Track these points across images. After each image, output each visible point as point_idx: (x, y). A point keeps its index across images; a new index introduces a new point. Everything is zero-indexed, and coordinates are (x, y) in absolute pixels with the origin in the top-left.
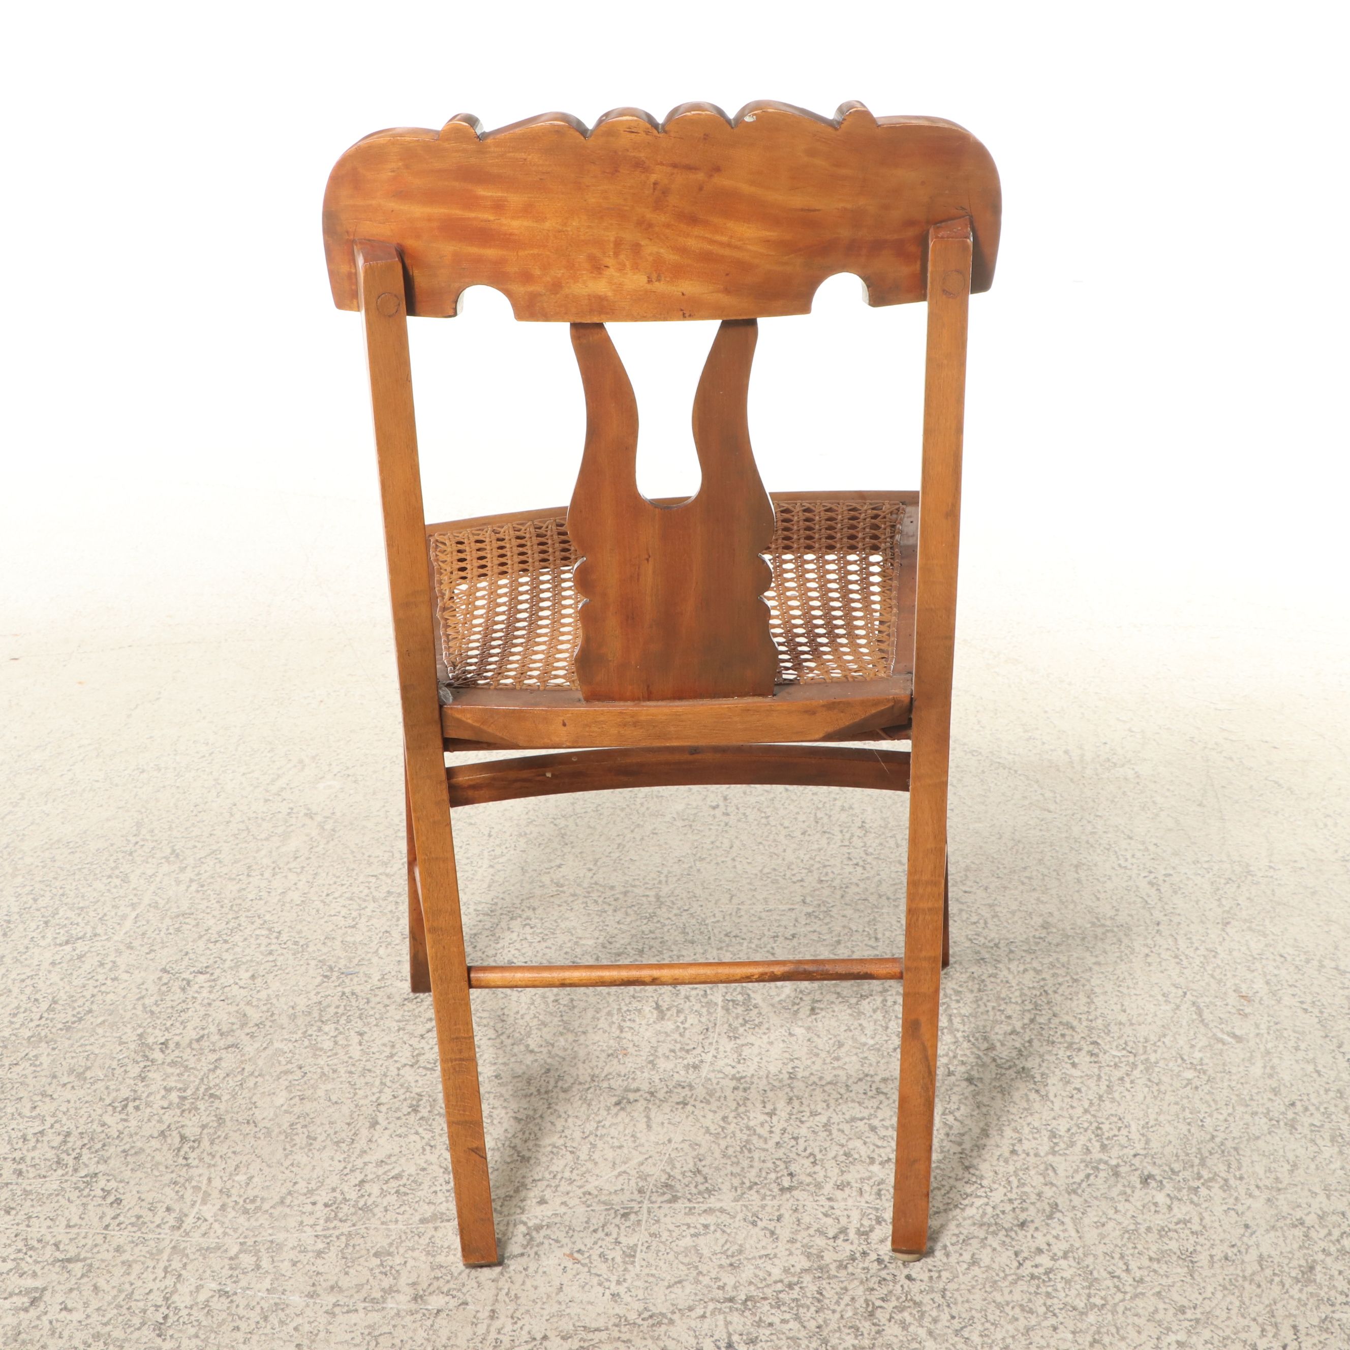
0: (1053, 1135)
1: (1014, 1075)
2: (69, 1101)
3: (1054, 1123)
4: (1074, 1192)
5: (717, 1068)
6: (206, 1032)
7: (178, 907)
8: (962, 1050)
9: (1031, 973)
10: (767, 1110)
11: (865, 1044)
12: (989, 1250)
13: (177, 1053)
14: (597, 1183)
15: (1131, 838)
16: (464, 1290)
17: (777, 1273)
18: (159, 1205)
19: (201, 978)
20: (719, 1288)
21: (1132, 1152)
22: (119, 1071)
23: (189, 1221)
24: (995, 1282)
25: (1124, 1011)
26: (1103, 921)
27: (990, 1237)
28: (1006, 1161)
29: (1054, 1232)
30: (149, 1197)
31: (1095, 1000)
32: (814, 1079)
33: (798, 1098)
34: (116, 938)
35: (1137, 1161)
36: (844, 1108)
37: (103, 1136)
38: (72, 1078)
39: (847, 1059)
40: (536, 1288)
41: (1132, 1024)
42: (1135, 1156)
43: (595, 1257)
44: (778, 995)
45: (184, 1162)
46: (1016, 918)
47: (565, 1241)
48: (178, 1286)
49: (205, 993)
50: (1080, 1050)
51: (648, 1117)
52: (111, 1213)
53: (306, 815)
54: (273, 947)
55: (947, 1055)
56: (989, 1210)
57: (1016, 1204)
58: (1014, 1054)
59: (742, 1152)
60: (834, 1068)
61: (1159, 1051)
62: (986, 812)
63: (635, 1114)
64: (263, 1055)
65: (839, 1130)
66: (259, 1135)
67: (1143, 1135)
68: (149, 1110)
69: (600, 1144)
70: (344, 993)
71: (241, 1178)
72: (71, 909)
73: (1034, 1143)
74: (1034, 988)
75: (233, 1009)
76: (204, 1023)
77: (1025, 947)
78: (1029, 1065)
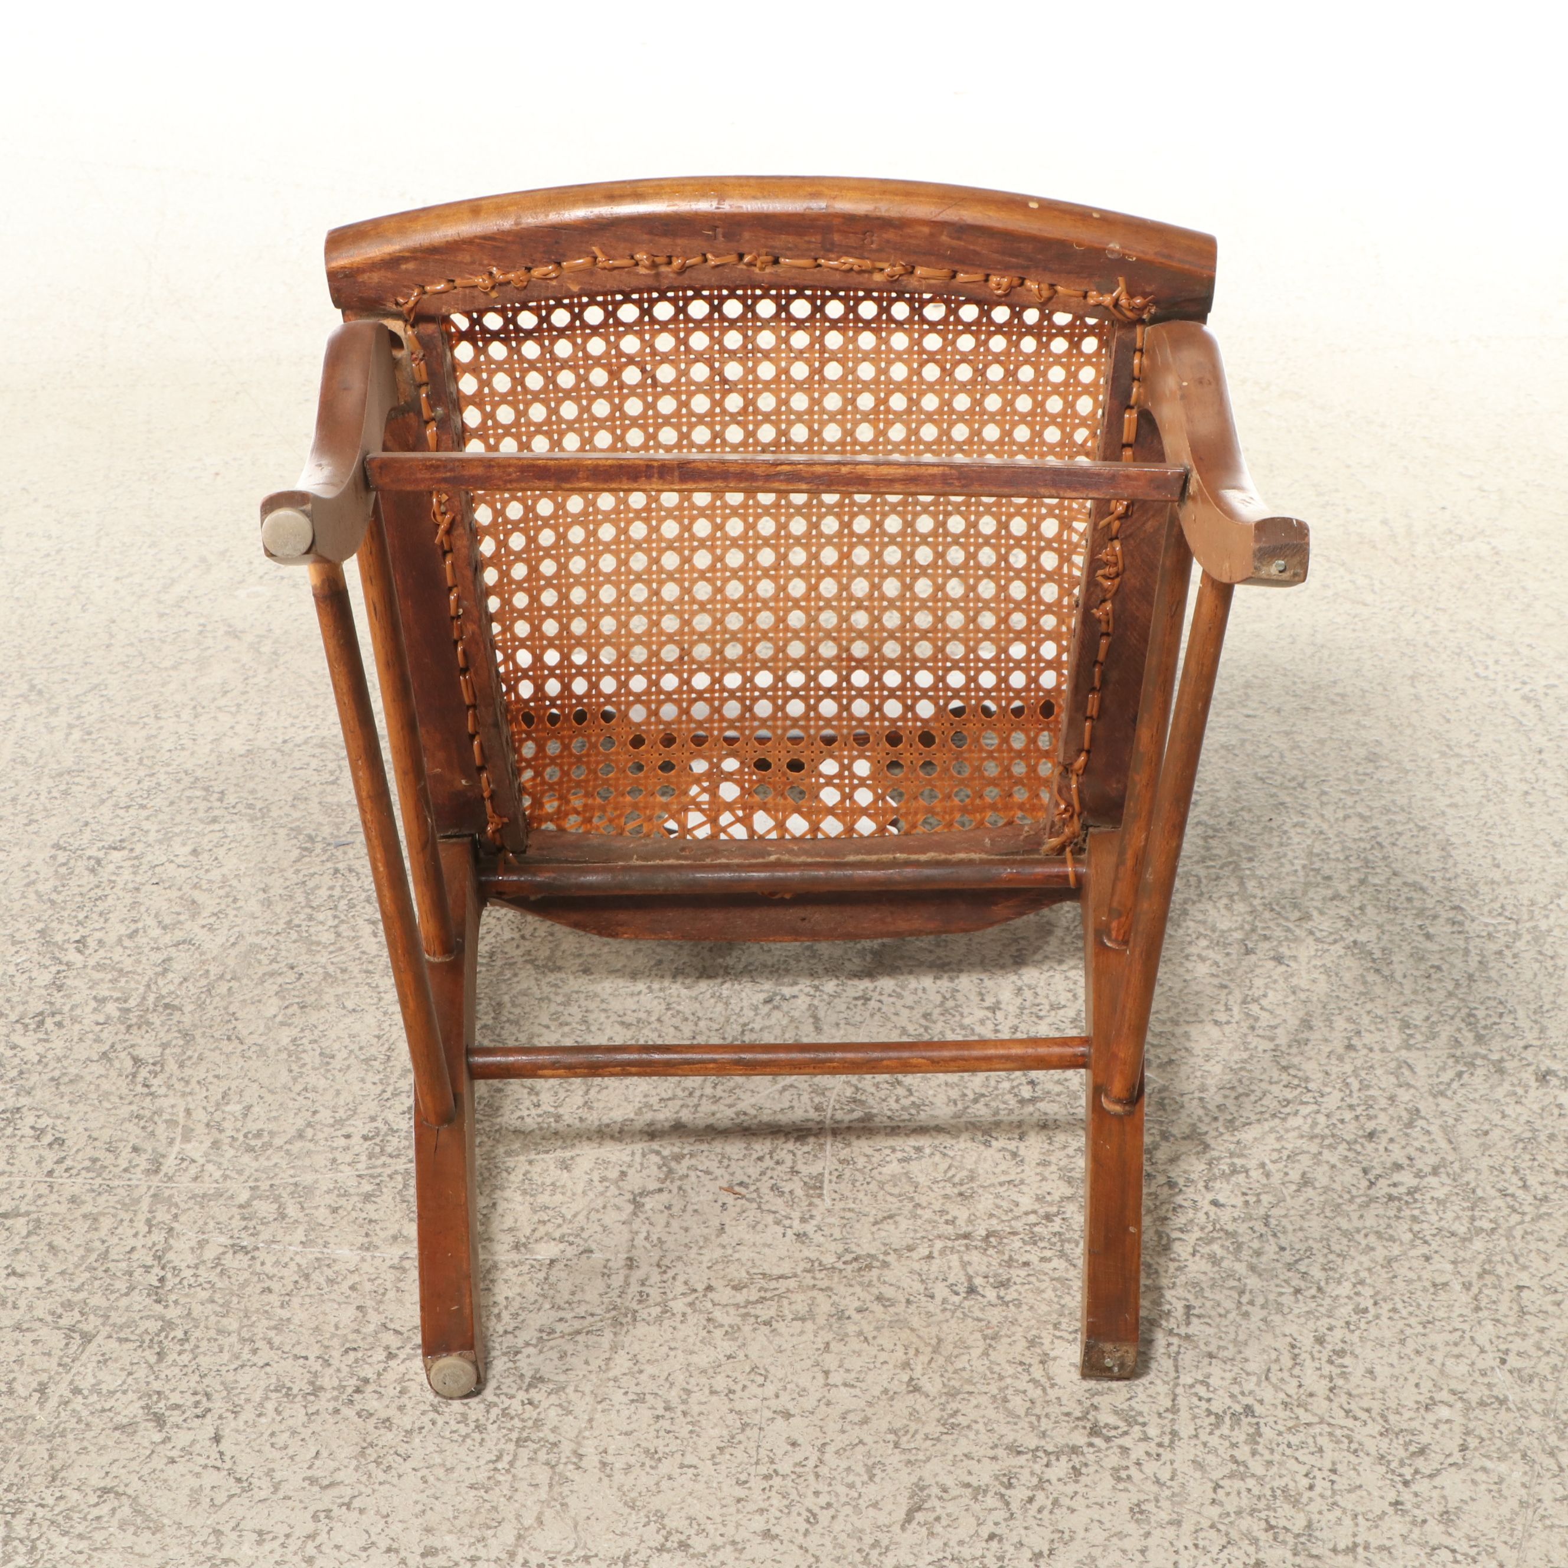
0: (1405, 1025)
1: (1342, 951)
3: (1406, 1010)
4: (1442, 1094)
5: (908, 954)
6: (140, 925)
8: (1263, 921)
9: (1355, 821)
10: (986, 1004)
12: (1326, 1168)
13: (102, 953)
14: (753, 1101)
15: (1492, 638)
16: (585, 1235)
17: (1027, 1202)
18: (121, 1145)
19: (116, 856)
20: (947, 1222)
21: (1522, 1044)
22: (19, 979)
23: (169, 1164)
24: (1338, 1206)
25: (1497, 866)
26: (1456, 750)
27: (1325, 1151)
28: (1341, 1059)
29: (1417, 1144)
30: (105, 1135)
31: (1453, 853)
32: (1050, 963)
33: (1030, 987)
35: (1529, 1055)
37: (17, 1061)
40: (686, 1230)
41: (1510, 883)
42: (1526, 1047)
43: (765, 1190)
45: (146, 1090)
46: (1326, 750)
47: (719, 1172)
48: (171, 1241)
49: (126, 874)
50: (1435, 917)
51: (816, 1018)
52: (51, 1156)
53: (228, 634)
54: (216, 813)
55: (1242, 928)
56: (1321, 1119)
57: (1359, 1110)
58: (1340, 924)
61: (1553, 916)
63: (797, 1015)
64: (233, 952)
66: (249, 1054)
67: (1535, 1021)
68: (77, 1027)
70: (337, 871)
71: (235, 1108)
73: (1378, 1036)
74: (1361, 839)
75: (174, 894)
76: (134, 913)
77: (1344, 787)
78: (1362, 937)
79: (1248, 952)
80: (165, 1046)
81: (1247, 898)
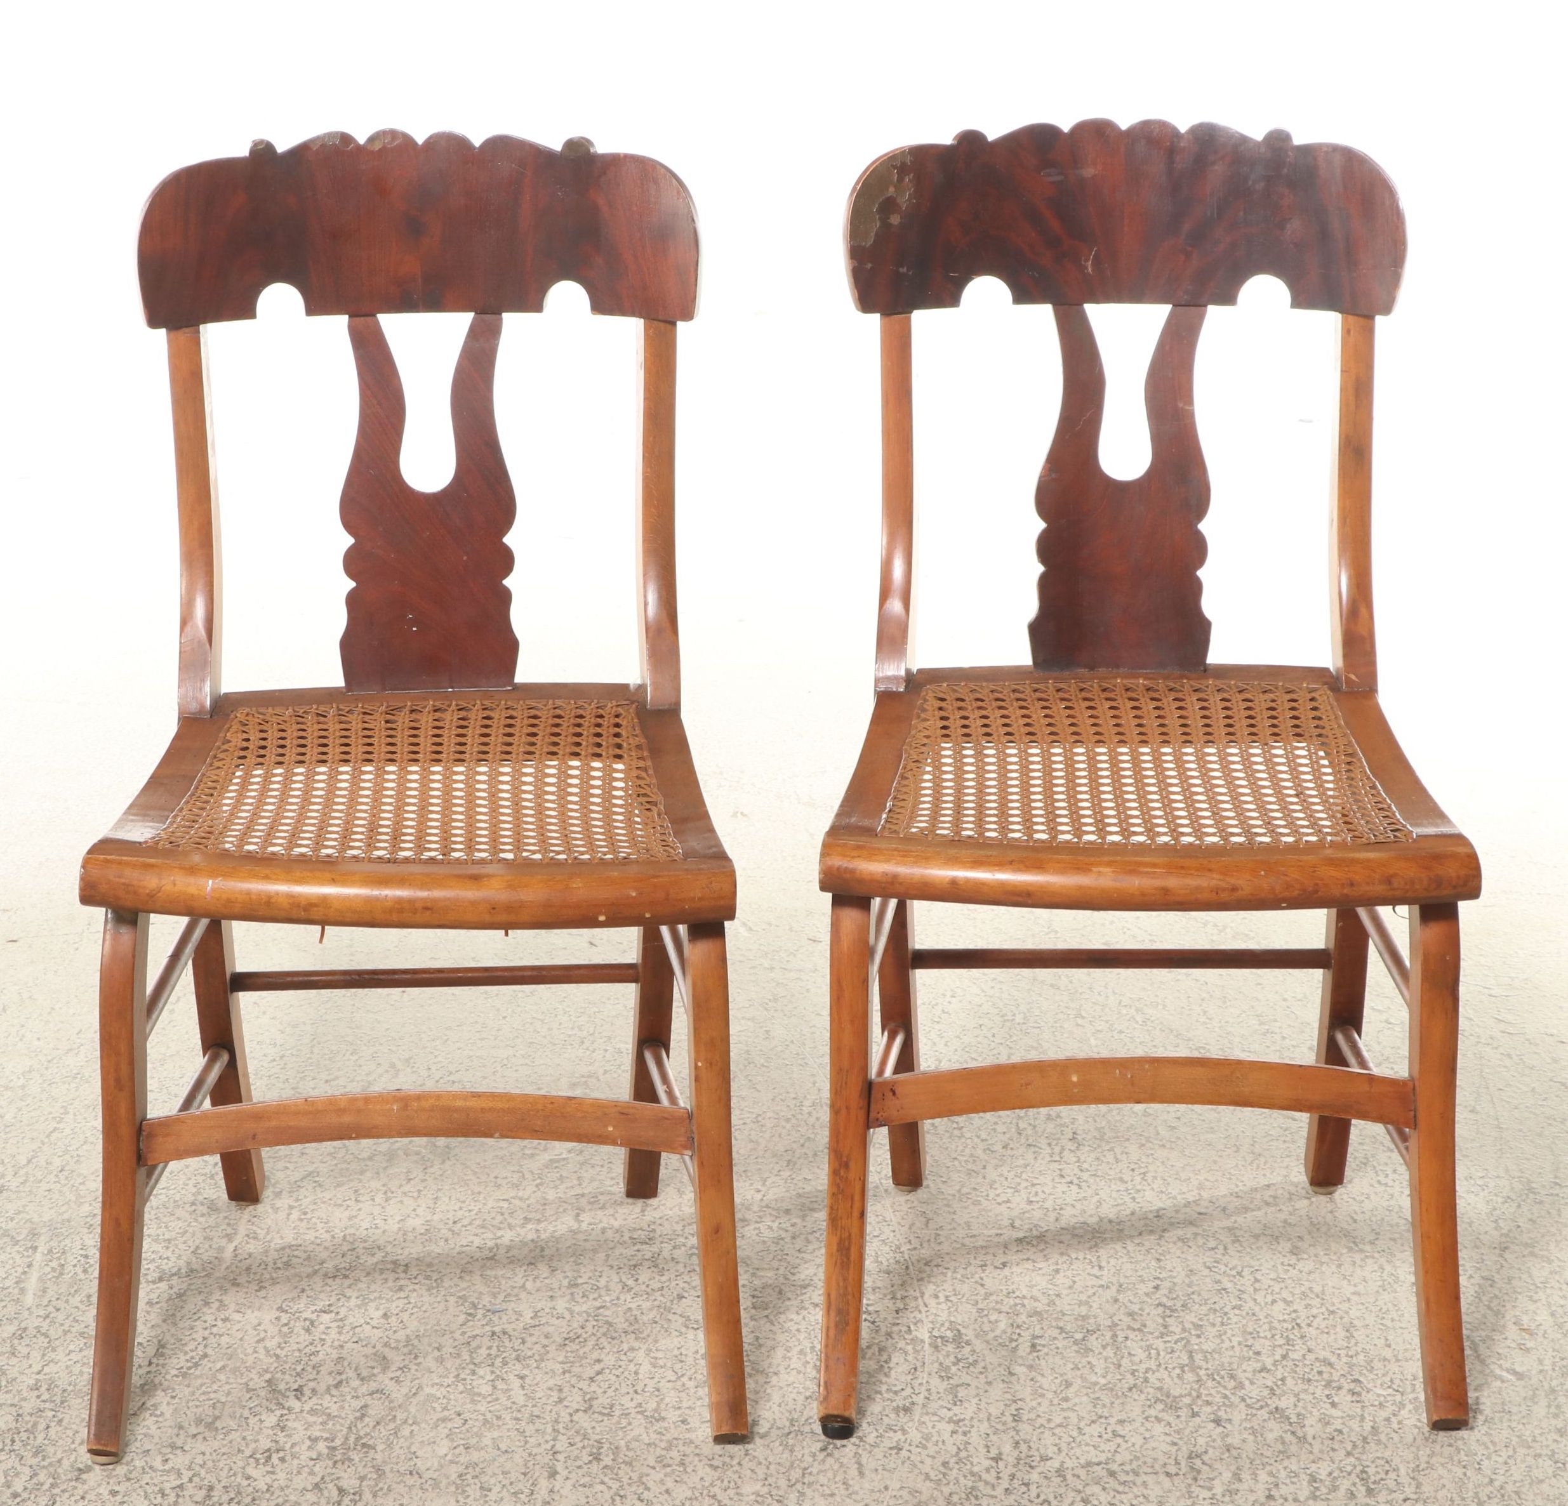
0: (1313, 1479)
1: (1266, 1416)
2: (203, 1454)
3: (1314, 1467)
5: (931, 1411)
6: (344, 1377)
7: (282, 1238)
8: (1207, 1388)
9: (1281, 1305)
10: (992, 1455)
11: (1096, 1384)
13: (314, 1400)
19: (326, 1318)
21: (1405, 1497)
22: (253, 1420)
25: (1389, 1346)
31: (1355, 1334)
32: (1040, 1421)
33: (1025, 1441)
34: (218, 1274)
36: (1078, 1452)
37: (250, 1489)
38: (201, 1429)
39: (1077, 1400)
41: (1398, 1360)
42: (1408, 1500)
44: (992, 1330)
49: (333, 1334)
50: (1339, 1388)
51: (859, 1463)
54: (402, 1282)
55: (1190, 1394)
58: (1266, 1392)
59: (968, 1499)
60: (1063, 1410)
63: (845, 1461)
64: (415, 1401)
65: (1074, 1475)
66: (426, 1486)
67: (1413, 1478)
68: (296, 1462)
69: (809, 1492)
70: (494, 1333)
72: (155, 1241)
73: (1292, 1488)
74: (1284, 1321)
75: (369, 1351)
76: (339, 1367)
77: (1273, 1276)
78: (1282, 1404)
79: (1194, 1415)
80: (362, 1479)
81: (1194, 1369)
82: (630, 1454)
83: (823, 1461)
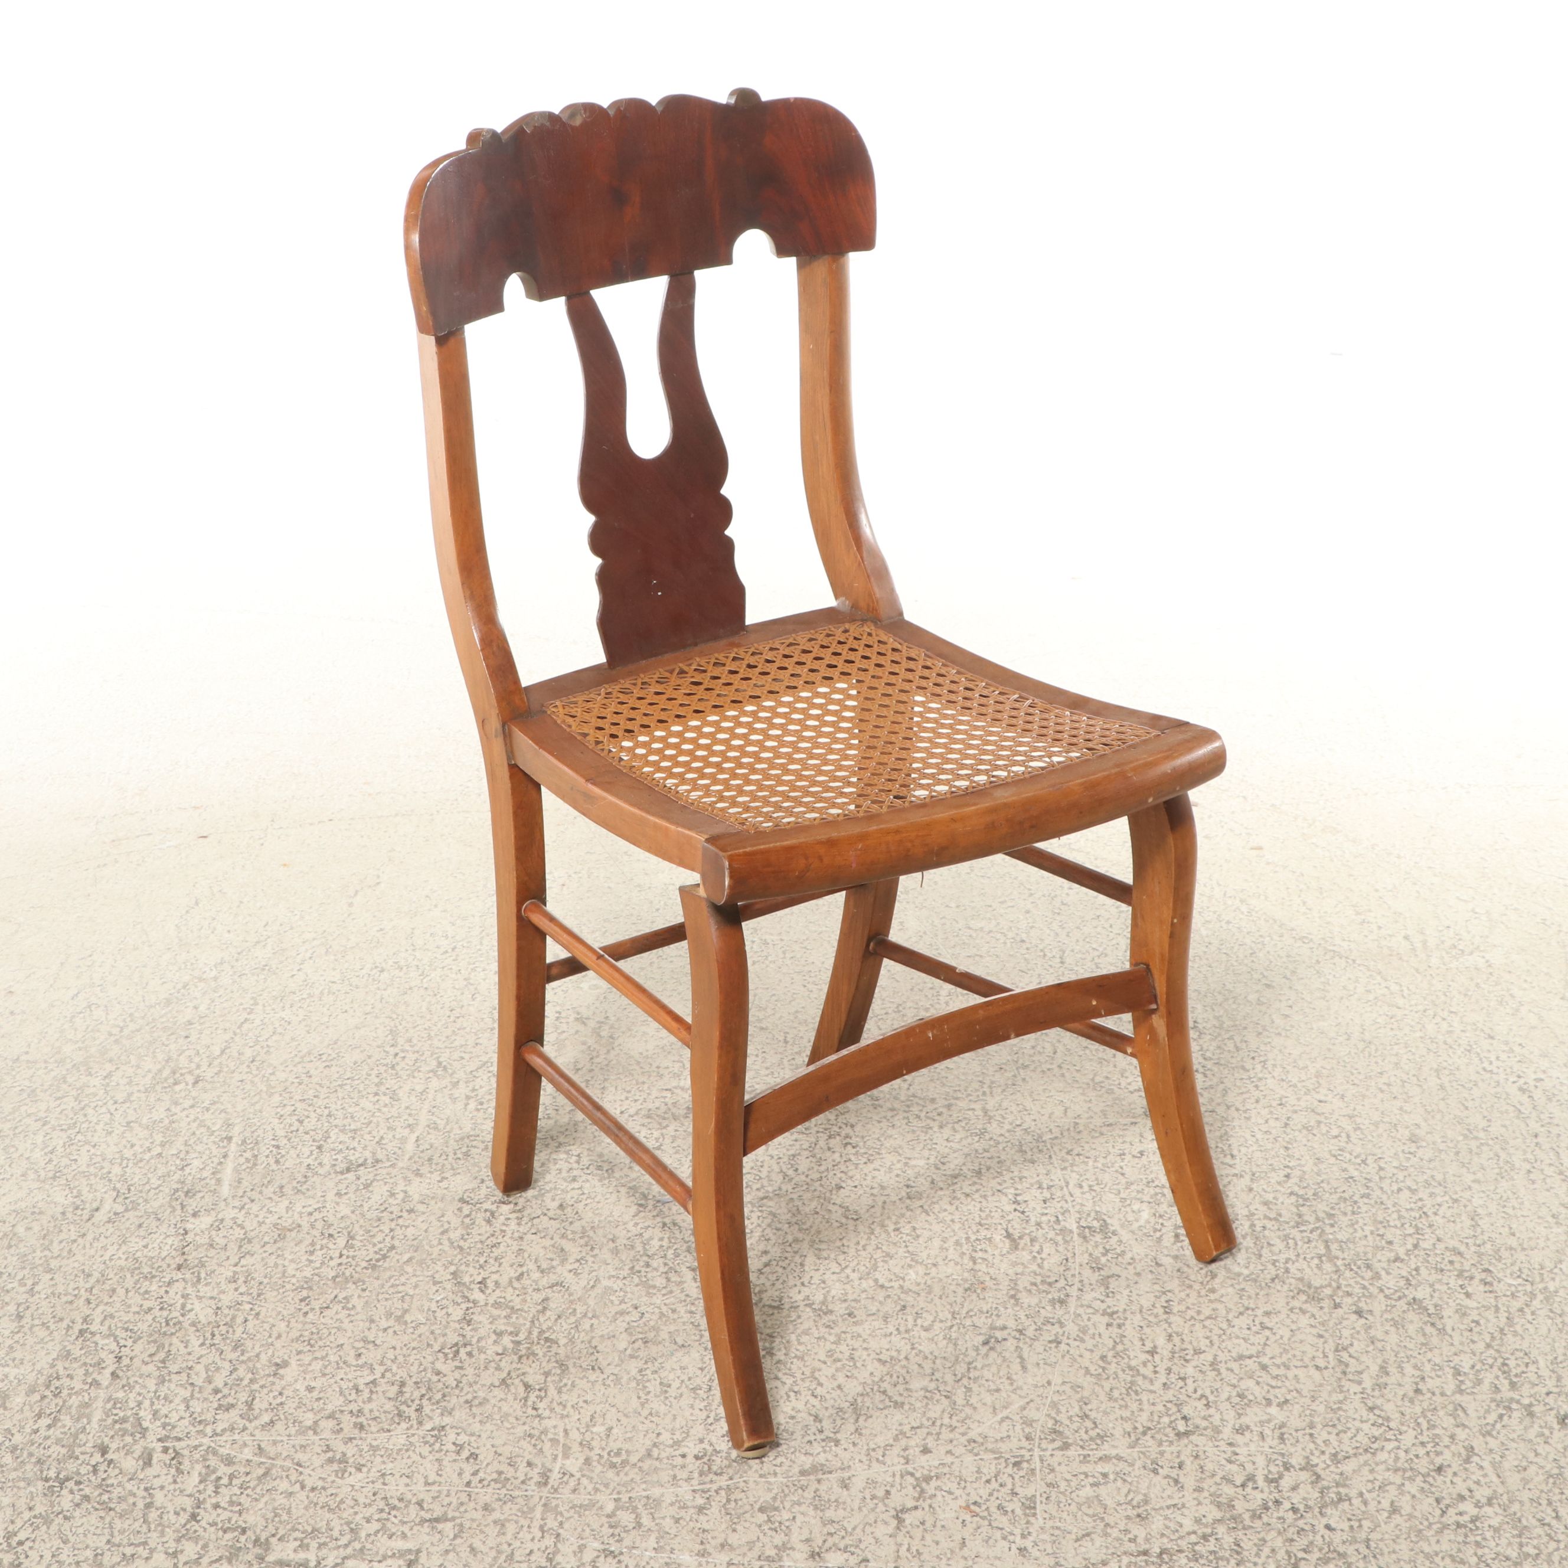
0: (1457, 1372)
1: (1405, 1307)
2: (394, 1348)
3: (1456, 1360)
4: (1489, 1433)
5: (1085, 1303)
6: (524, 1269)
8: (1345, 1279)
9: (1406, 1193)
10: (1147, 1348)
11: (1239, 1275)
12: (1408, 1497)
13: (498, 1293)
14: (980, 1430)
15: (1492, 1038)
16: (862, 1546)
17: (1188, 1524)
18: (519, 1460)
19: (504, 1209)
20: (1130, 1540)
21: (1544, 1390)
22: (440, 1314)
23: (555, 1476)
24: (1420, 1531)
25: (1513, 1235)
26: (1475, 1133)
27: (1407, 1483)
28: (1412, 1401)
29: (1474, 1478)
30: (506, 1451)
31: (1480, 1222)
32: (1190, 1313)
33: (1177, 1334)
34: (400, 1164)
35: (1550, 1400)
36: (1229, 1344)
37: (440, 1385)
38: (391, 1322)
39: (1223, 1291)
40: (937, 1543)
41: (1524, 1249)
42: (1548, 1394)
43: (993, 1509)
44: (1137, 1220)
45: (534, 1413)
46: (1381, 1130)
47: (958, 1492)
48: (559, 1546)
49: (512, 1225)
50: (1472, 1278)
51: (1021, 1357)
52: (468, 1469)
53: (577, 1019)
54: (575, 1173)
55: (1330, 1285)
56: (1402, 1454)
57: (1429, 1446)
58: (1402, 1283)
59: (1128, 1394)
60: (1211, 1301)
61: (1557, 1279)
62: (1329, 1009)
63: (1007, 1354)
64: (593, 1293)
65: (1228, 1369)
66: (608, 1382)
67: (1553, 1371)
68: (483, 1356)
69: (975, 1387)
70: (664, 1225)
71: (599, 1429)
72: (342, 1131)
73: (1438, 1382)
74: (1412, 1209)
75: (548, 1242)
76: (520, 1259)
77: (1395, 1164)
78: (1419, 1295)
79: (1337, 1306)
80: (547, 1374)
81: (1332, 1259)
82: (801, 1348)
83: (987, 1355)
